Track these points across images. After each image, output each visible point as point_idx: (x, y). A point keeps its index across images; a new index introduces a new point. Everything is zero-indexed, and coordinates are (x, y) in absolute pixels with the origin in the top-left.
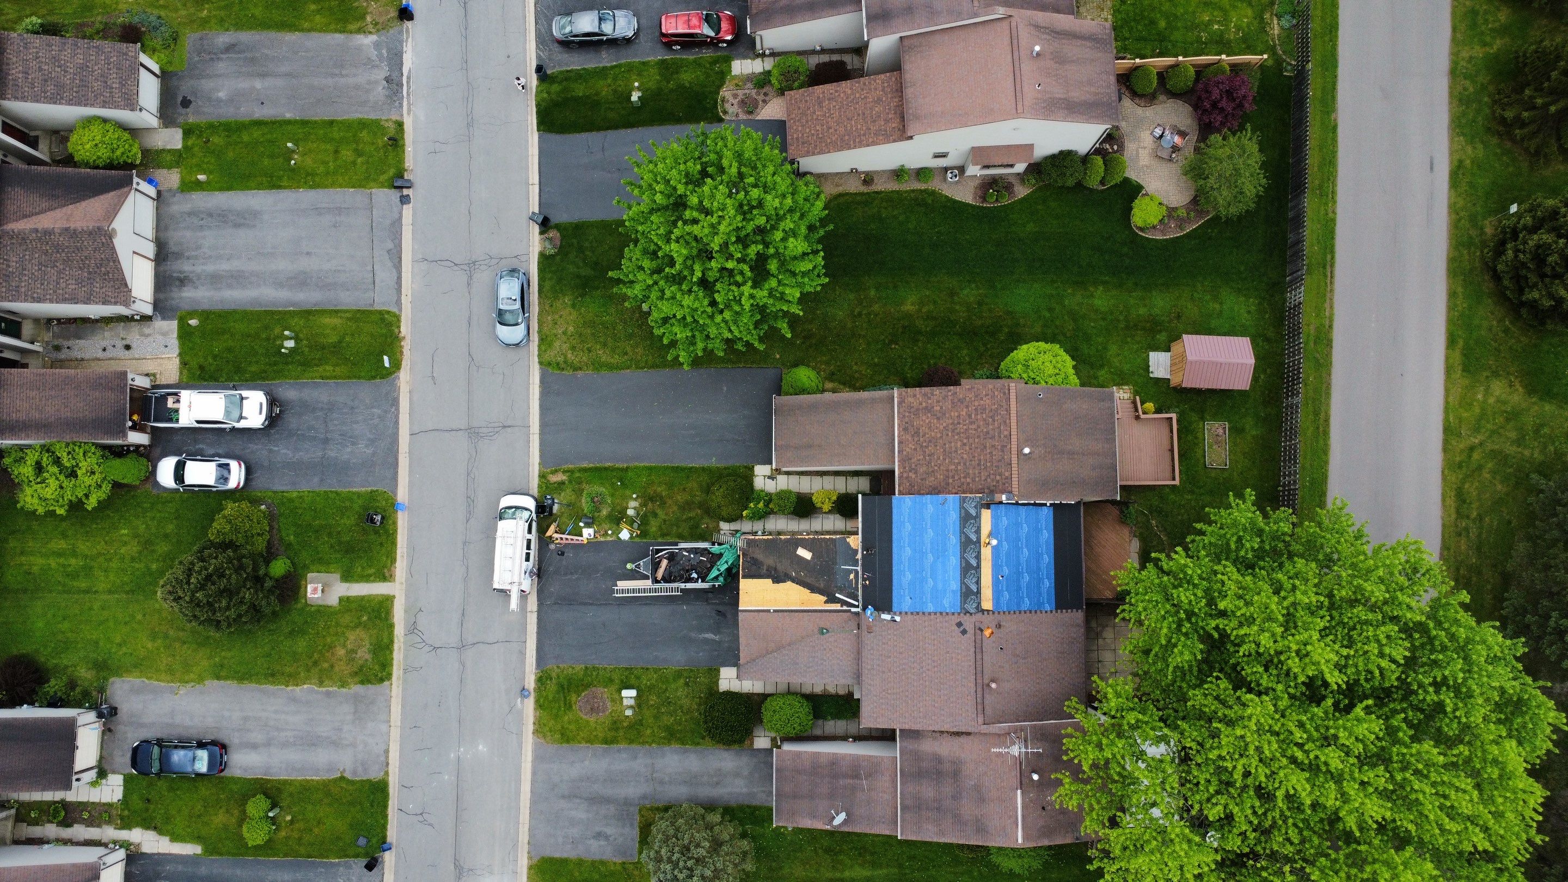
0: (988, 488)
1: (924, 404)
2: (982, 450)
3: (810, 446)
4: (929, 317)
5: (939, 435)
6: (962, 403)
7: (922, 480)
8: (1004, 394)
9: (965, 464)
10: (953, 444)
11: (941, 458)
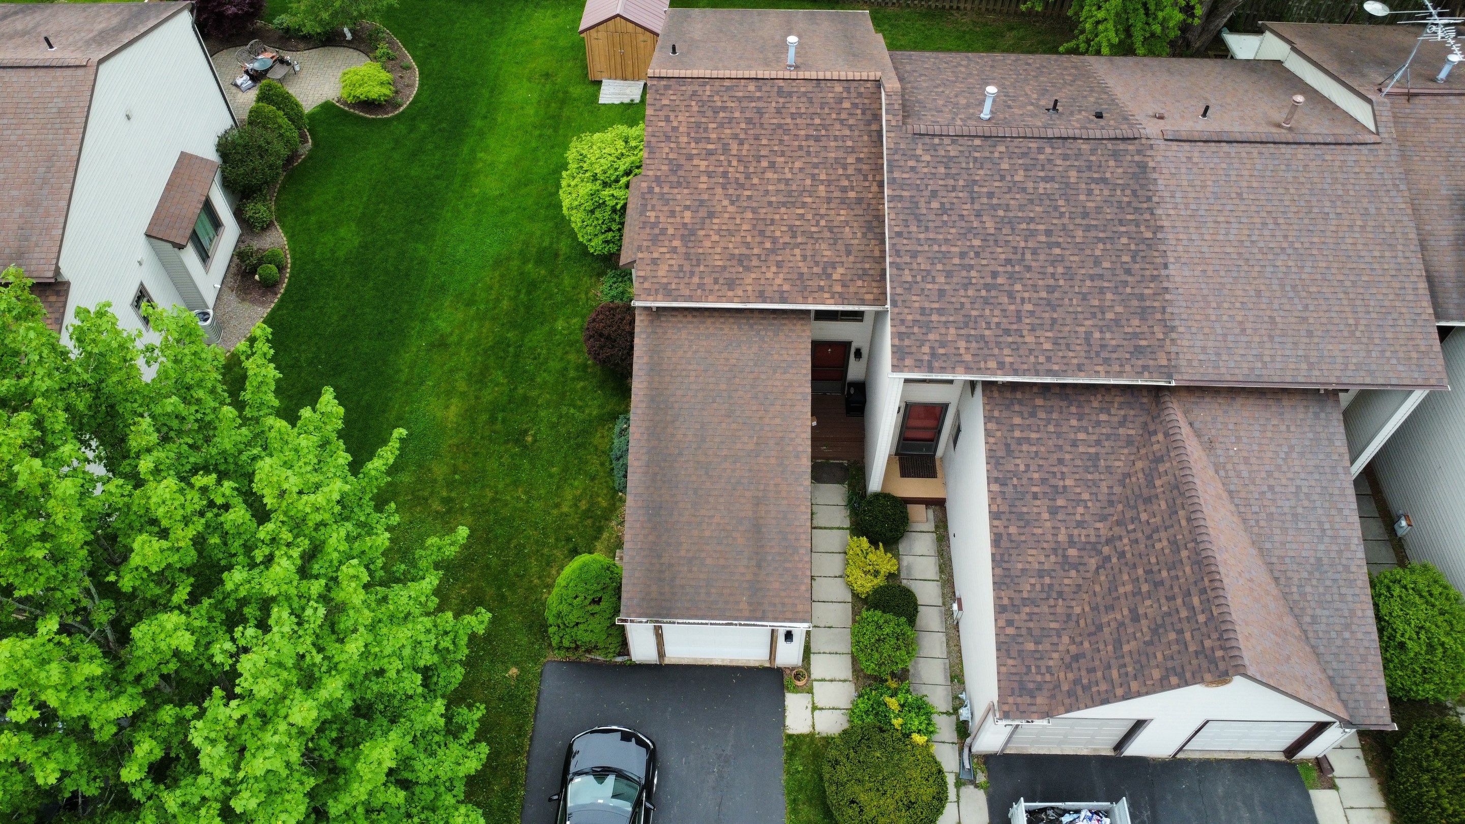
0: (869, 123)
1: (676, 243)
2: (787, 131)
3: (757, 529)
4: (480, 378)
5: (749, 215)
6: (680, 166)
7: (849, 253)
8: (667, 87)
9: (816, 166)
10: (770, 188)
11: (801, 211)
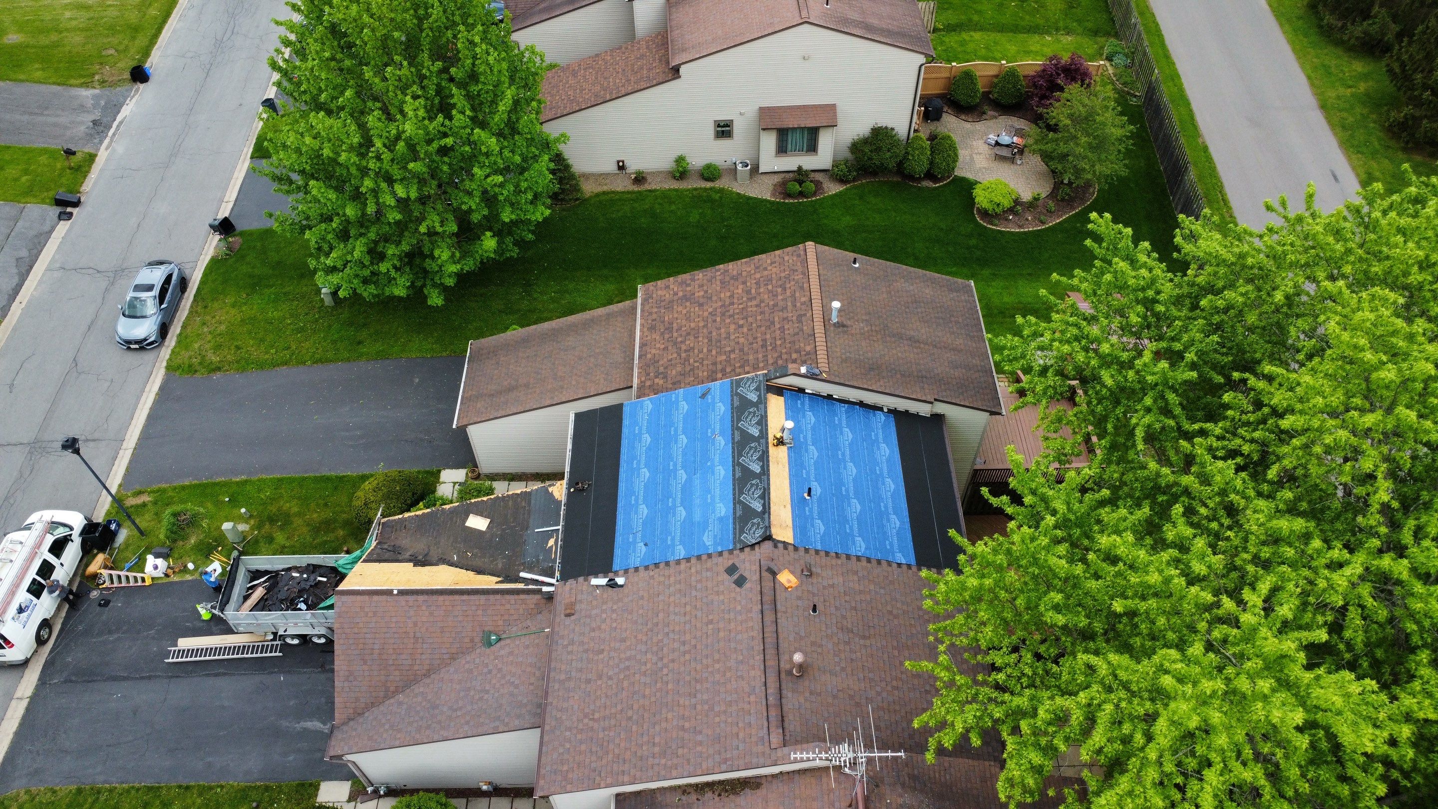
1: (680, 294)
3: (511, 389)
5: (701, 324)
6: (737, 279)
8: (799, 261)
9: (741, 350)
10: (723, 330)
11: (705, 350)
